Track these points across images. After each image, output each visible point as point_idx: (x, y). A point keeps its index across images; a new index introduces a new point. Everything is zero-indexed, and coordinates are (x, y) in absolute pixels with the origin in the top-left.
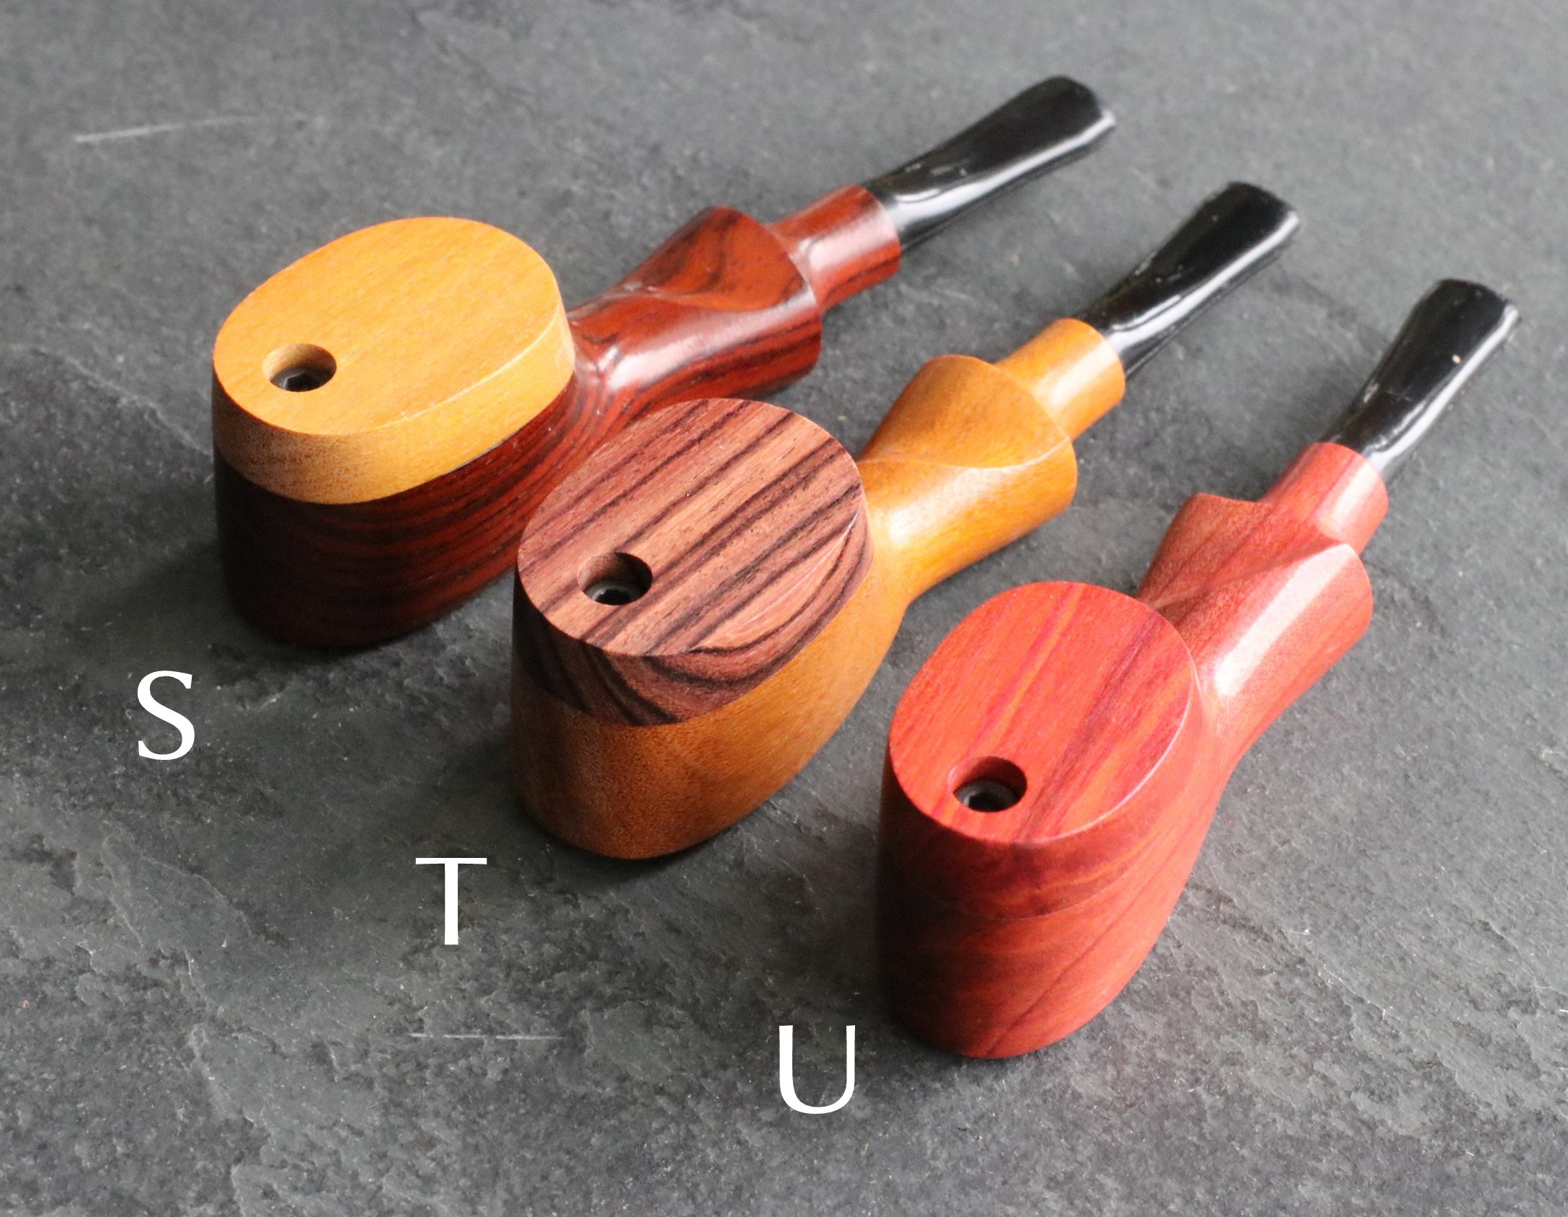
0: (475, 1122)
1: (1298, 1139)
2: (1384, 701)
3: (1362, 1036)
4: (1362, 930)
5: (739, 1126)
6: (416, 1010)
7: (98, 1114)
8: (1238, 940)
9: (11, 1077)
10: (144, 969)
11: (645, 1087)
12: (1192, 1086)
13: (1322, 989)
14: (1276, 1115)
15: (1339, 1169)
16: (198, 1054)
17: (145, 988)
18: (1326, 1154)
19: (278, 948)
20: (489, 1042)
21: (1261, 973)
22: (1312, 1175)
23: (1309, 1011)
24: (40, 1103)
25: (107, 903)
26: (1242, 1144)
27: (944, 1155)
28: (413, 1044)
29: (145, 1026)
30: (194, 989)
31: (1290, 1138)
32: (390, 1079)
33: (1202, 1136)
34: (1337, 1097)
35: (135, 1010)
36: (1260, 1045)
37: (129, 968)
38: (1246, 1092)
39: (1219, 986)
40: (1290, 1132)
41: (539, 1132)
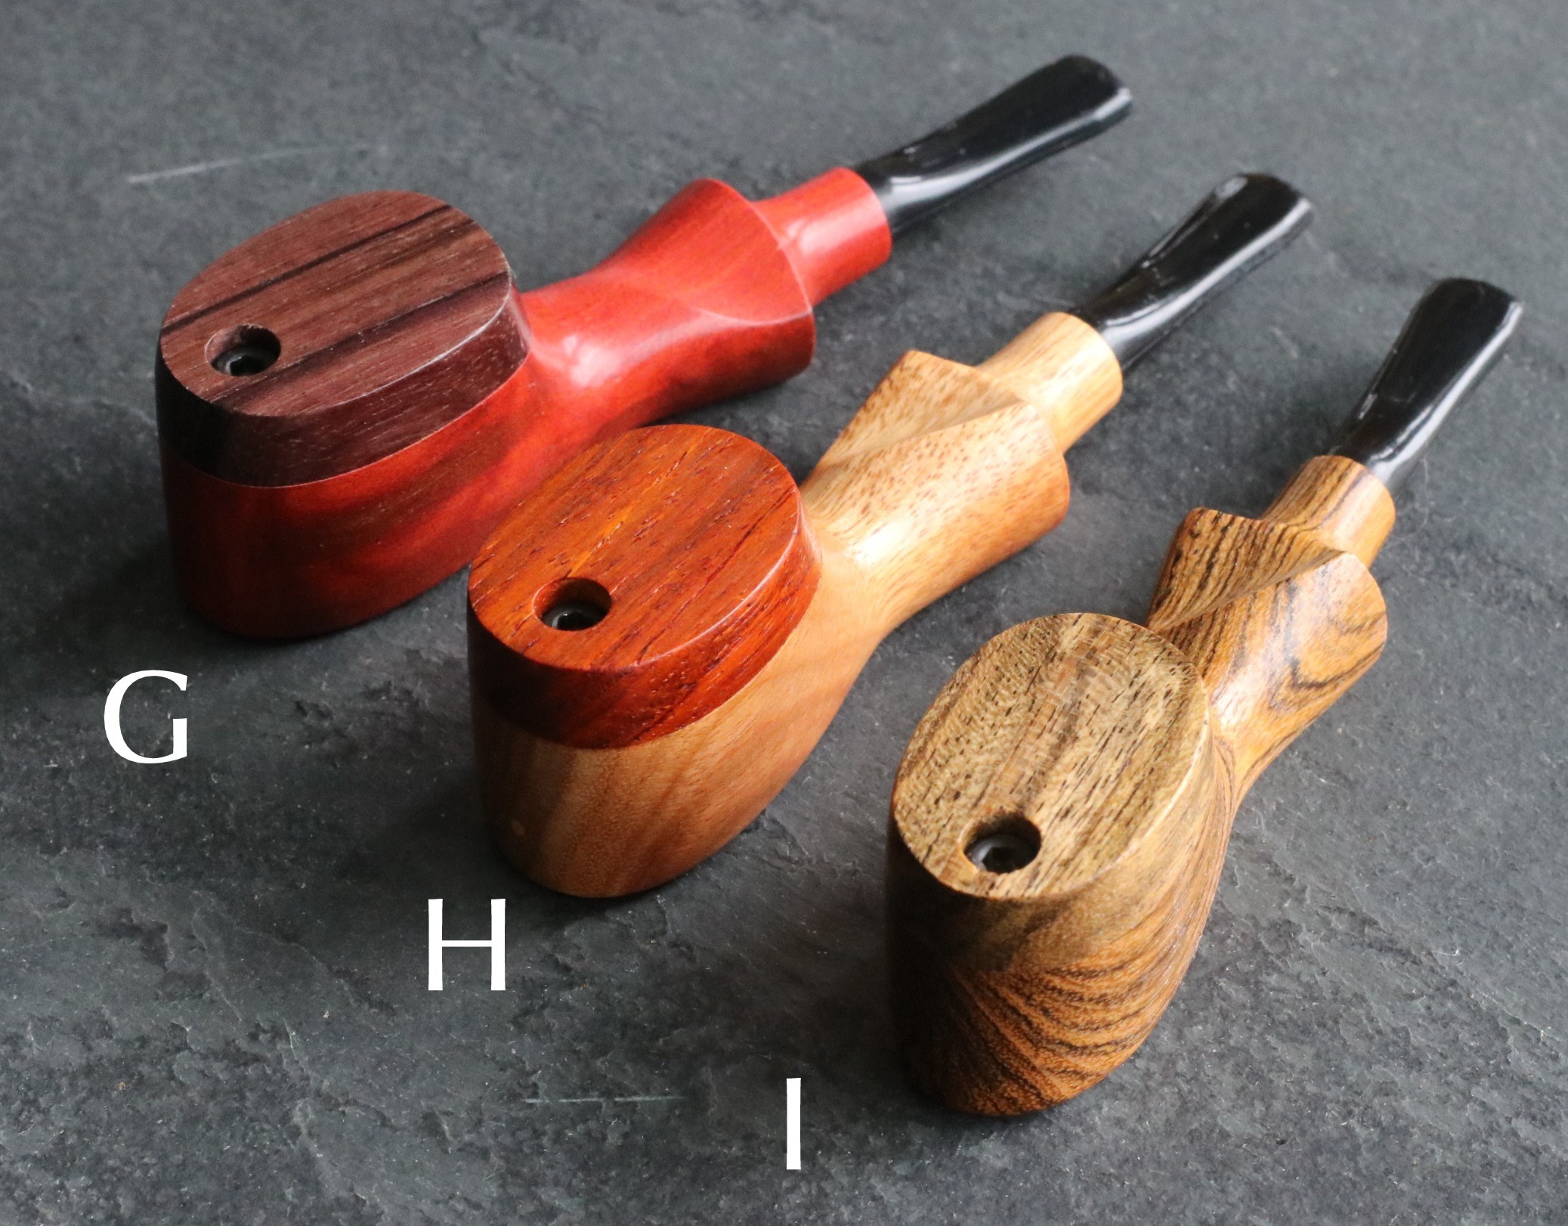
0: (597, 1189)
1: (1458, 1171)
2: (1526, 707)
3: (1519, 1059)
4: (1514, 949)
5: (872, 1181)
6: (529, 1074)
7: (203, 1198)
8: (1385, 963)
9: (111, 1163)
10: (243, 1044)
11: (773, 1144)
12: (1344, 1119)
13: (1474, 1009)
14: (1434, 1146)
15: (1503, 1200)
16: (304, 1131)
17: (246, 1064)
18: (1488, 1184)
19: (383, 1017)
20: (608, 1105)
21: (1412, 997)
22: (1475, 1207)
23: (1464, 1035)
24: (142, 1189)
25: (202, 977)
26: (1401, 1178)
27: (1089, 1203)
28: (529, 1111)
29: (248, 1104)
30: (297, 1062)
31: (1450, 1169)
32: (505, 1148)
33: (1357, 1172)
34: (1498, 1124)
35: (236, 1087)
36: (1415, 1073)
37: (228, 1043)
38: (1402, 1122)
39: (1368, 1013)
40: (1450, 1163)
41: (664, 1197)
